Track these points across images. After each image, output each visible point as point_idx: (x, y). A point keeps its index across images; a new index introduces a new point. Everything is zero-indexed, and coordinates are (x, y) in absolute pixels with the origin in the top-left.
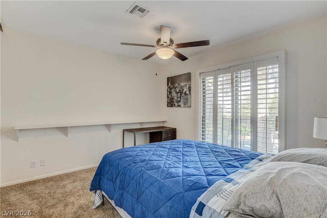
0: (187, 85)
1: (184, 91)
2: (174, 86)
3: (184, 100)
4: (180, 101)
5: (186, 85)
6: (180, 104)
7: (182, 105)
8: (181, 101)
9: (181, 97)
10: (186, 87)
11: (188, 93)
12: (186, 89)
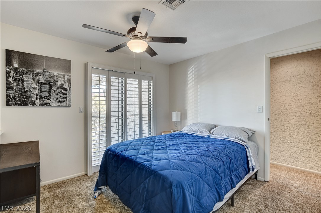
0: (66, 76)
1: (59, 83)
2: (32, 71)
3: (59, 97)
4: (48, 96)
5: (64, 76)
6: (48, 101)
7: (53, 103)
8: (52, 97)
9: (51, 91)
10: (64, 79)
11: (66, 86)
12: (64, 81)
